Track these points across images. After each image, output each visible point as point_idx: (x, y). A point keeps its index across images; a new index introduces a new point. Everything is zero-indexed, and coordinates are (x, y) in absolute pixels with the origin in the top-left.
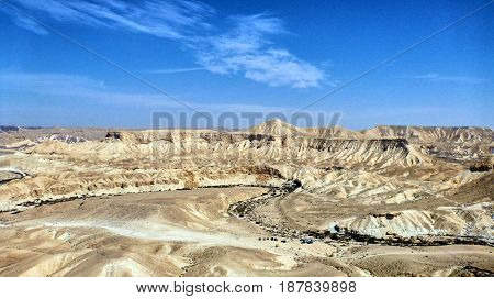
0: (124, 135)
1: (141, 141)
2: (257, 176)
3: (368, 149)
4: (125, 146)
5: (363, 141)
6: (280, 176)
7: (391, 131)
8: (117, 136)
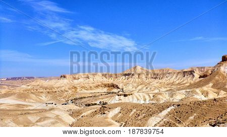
0: (67, 76)
1: (75, 78)
2: (107, 88)
3: (176, 77)
4: (68, 81)
5: (174, 73)
6: (118, 88)
7: (197, 69)
8: (64, 77)
